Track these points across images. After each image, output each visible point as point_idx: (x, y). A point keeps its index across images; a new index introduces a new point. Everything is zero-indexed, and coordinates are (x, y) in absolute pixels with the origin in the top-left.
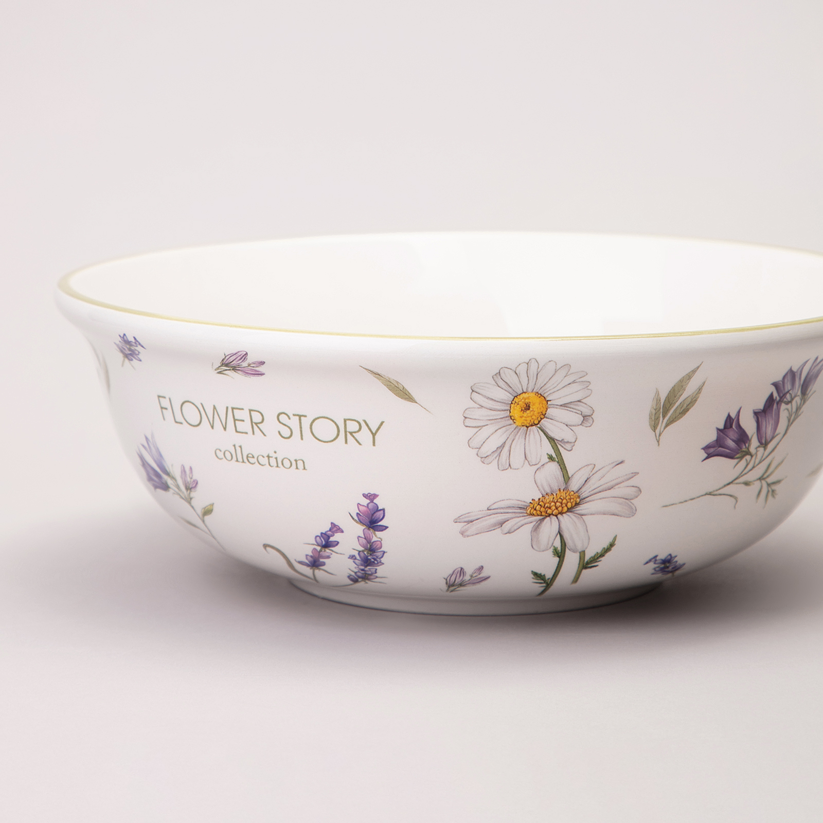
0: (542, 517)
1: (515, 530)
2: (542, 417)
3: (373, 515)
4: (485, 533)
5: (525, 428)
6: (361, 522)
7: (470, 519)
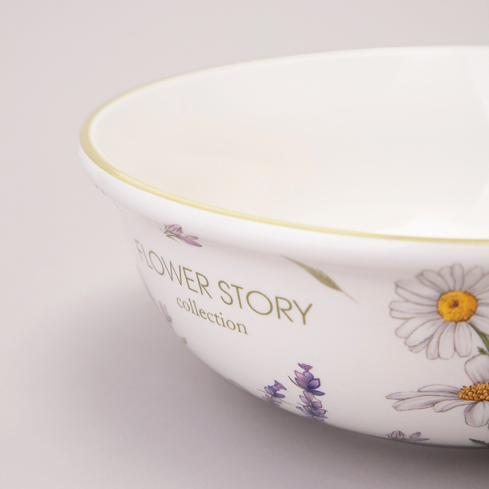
0: (474, 402)
1: (448, 410)
2: (472, 313)
3: (310, 382)
4: (417, 410)
5: (454, 323)
6: (300, 386)
7: (402, 397)
